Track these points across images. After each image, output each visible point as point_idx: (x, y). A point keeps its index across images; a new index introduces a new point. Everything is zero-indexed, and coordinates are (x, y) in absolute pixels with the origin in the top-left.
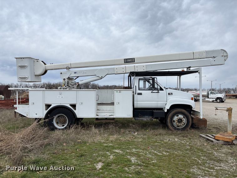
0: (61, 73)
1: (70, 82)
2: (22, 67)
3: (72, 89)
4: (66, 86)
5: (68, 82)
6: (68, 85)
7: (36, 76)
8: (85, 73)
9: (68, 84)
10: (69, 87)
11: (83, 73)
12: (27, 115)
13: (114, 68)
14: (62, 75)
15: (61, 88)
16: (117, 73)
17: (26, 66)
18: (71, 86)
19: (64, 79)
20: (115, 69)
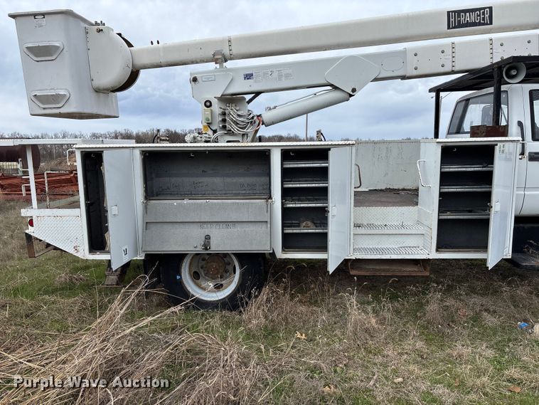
0: (195, 80)
1: (232, 111)
2: (41, 53)
3: (239, 141)
4: (215, 132)
5: (224, 114)
6: (224, 127)
7: (98, 91)
8: (287, 76)
9: (224, 121)
10: (230, 133)
11: (280, 77)
12: (76, 248)
13: (404, 52)
14: (197, 85)
15: (194, 138)
16: (415, 73)
17: (58, 47)
18: (236, 132)
19: (208, 104)
20: (410, 56)
